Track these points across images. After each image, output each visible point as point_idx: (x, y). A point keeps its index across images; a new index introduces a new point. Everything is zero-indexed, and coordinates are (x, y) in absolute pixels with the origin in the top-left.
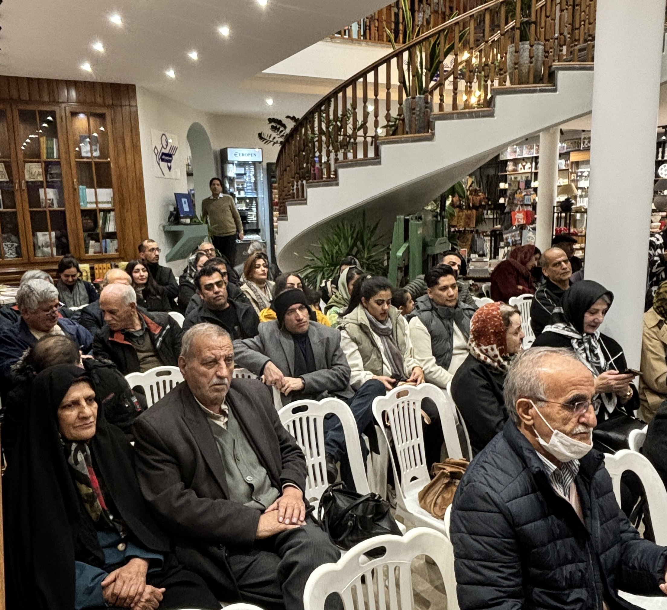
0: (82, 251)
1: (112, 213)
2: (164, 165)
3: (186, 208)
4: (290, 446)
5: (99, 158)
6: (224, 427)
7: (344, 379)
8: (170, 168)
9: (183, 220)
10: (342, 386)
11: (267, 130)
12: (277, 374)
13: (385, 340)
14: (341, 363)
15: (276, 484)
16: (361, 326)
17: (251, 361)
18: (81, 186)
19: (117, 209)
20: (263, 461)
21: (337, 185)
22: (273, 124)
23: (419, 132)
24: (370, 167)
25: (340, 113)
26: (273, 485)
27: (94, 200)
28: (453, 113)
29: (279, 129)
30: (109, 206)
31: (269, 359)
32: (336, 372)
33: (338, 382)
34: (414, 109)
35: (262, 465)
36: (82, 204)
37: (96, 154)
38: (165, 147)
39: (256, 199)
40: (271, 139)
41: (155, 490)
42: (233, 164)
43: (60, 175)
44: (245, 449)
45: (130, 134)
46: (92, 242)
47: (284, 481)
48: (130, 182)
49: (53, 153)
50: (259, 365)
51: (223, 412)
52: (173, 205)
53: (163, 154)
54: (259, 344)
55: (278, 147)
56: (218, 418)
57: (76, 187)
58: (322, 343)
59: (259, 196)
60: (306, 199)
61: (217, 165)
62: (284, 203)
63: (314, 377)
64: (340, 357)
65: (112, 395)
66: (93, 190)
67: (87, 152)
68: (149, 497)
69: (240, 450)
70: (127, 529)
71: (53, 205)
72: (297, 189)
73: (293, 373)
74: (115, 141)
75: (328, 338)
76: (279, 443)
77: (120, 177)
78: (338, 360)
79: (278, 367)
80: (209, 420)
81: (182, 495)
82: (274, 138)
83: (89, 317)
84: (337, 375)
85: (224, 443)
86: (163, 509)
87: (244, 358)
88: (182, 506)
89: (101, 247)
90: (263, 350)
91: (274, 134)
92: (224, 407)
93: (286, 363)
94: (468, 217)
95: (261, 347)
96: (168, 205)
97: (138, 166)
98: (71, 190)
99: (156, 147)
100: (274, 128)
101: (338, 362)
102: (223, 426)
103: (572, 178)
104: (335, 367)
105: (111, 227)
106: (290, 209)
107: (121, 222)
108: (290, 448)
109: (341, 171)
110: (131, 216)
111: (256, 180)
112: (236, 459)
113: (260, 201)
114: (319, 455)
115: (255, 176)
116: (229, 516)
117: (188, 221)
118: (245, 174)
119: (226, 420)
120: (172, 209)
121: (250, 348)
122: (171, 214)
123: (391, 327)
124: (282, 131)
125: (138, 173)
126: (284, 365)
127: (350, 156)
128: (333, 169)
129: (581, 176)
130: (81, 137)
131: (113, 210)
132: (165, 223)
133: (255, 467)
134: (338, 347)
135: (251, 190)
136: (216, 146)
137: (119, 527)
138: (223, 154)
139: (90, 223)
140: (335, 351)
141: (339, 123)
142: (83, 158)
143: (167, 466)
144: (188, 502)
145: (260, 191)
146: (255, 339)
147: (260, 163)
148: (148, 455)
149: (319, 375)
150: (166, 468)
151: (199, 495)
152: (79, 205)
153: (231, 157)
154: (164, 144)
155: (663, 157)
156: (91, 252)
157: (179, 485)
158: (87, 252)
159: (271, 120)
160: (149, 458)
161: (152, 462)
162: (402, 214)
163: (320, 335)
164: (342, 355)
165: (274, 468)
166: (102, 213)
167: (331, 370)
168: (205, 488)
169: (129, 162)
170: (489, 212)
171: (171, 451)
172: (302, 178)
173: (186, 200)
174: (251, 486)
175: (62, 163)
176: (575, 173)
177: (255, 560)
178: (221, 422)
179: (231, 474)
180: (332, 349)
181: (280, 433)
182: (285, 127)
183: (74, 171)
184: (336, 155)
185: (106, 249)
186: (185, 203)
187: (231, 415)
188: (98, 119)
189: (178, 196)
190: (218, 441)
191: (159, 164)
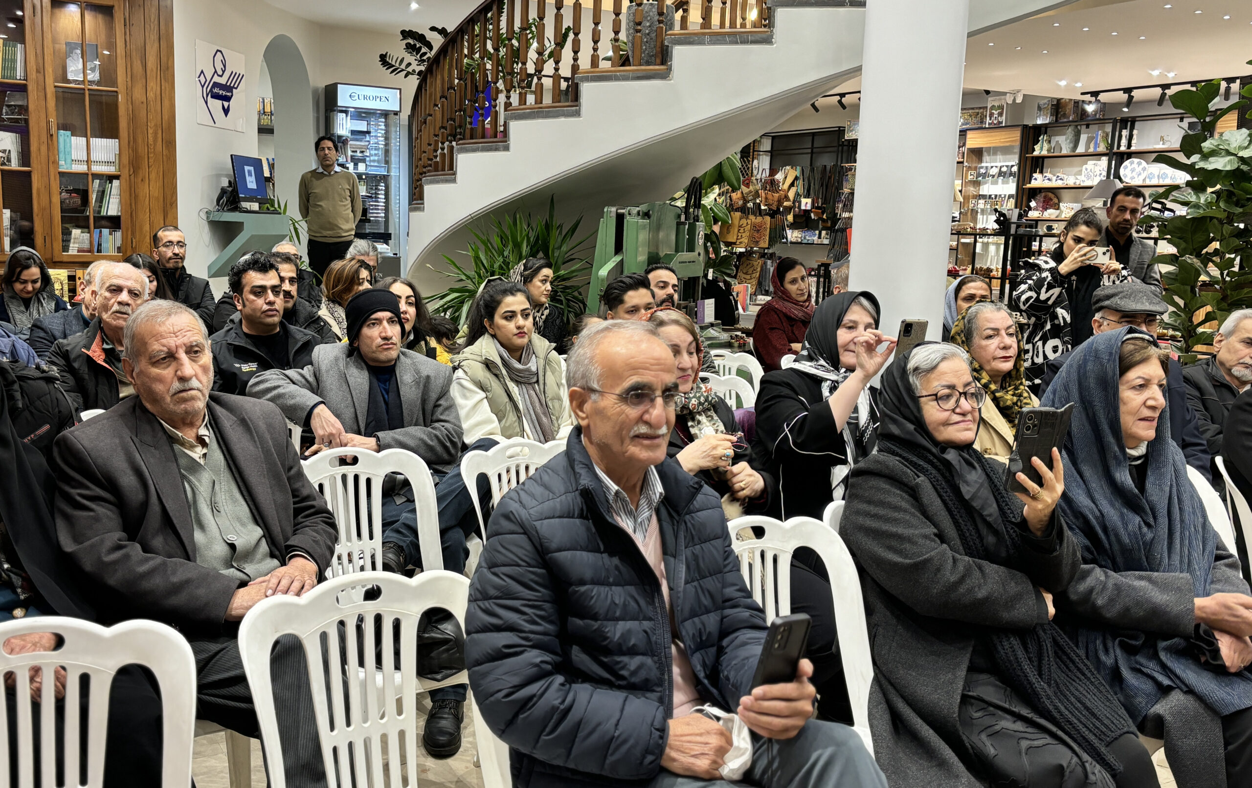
0: (58, 245)
1: (116, 183)
2: (215, 105)
3: (251, 183)
4: (313, 507)
5: (98, 83)
6: (202, 462)
7: (448, 444)
8: (226, 111)
9: (245, 205)
10: (446, 456)
11: (398, 51)
12: (333, 425)
13: (525, 390)
14: (447, 418)
15: (277, 553)
16: (488, 365)
17: (292, 402)
18: (62, 132)
19: (125, 174)
20: (258, 516)
21: (507, 148)
22: (411, 41)
23: (648, 63)
24: (562, 119)
25: (517, 24)
26: (272, 556)
27: (85, 159)
28: (704, 34)
29: (420, 48)
30: (111, 170)
31: (321, 400)
32: (438, 433)
33: (439, 449)
34: (639, 24)
35: (258, 524)
36: (62, 162)
37: (93, 76)
38: (220, 73)
39: (385, 178)
40: (403, 66)
41: (77, 538)
42: (346, 112)
43: (24, 109)
44: (232, 497)
45: (156, 45)
46: (76, 232)
47: (290, 548)
48: (150, 131)
49: (15, 69)
50: (302, 409)
51: (201, 441)
52: (227, 176)
53: (216, 85)
54: (311, 379)
55: (413, 82)
56: (191, 447)
57: (53, 130)
58: (418, 383)
59: (393, 173)
60: (455, 174)
61: (318, 111)
62: (421, 180)
63: (397, 436)
64: (448, 408)
65: (46, 427)
66: (83, 140)
67: (76, 72)
68: (68, 545)
69: (222, 498)
70: (29, 584)
71: (9, 160)
72: (443, 155)
73: (363, 430)
74: (128, 56)
75: (428, 377)
76: (292, 500)
77: (133, 119)
78: (441, 414)
79: (338, 416)
80: (177, 447)
81: (119, 547)
82: (409, 64)
83: (42, 334)
84: (437, 437)
85: (197, 483)
86: (88, 565)
87: (280, 396)
88: (115, 563)
89: (91, 243)
90: (316, 387)
91: (410, 58)
92: (203, 431)
93: (353, 410)
94: (757, 229)
95: (314, 384)
96: (218, 176)
97: (166, 103)
98: (44, 138)
99: (202, 72)
100: (410, 48)
101: (442, 417)
102: (198, 460)
103: (970, 178)
104: (437, 425)
105: (112, 208)
106: (430, 190)
107: (131, 198)
108: (312, 510)
109: (514, 126)
110: (150, 189)
111: (386, 145)
112: (214, 508)
113: (393, 183)
114: (371, 538)
115: (387, 138)
116: (188, 582)
117: (255, 206)
118: (368, 132)
119: (205, 451)
120: (225, 183)
121: (294, 383)
122: (223, 191)
123: (534, 369)
124: (425, 54)
125: (165, 117)
126: (348, 414)
127: (531, 99)
128: (501, 121)
129: (984, 175)
130: (67, 44)
131: (117, 177)
132: (211, 205)
133: (243, 525)
134: (444, 393)
135: (378, 161)
136: (319, 81)
137: (17, 580)
138: (331, 93)
139: (77, 200)
140: (439, 399)
141: (515, 42)
142: (69, 82)
143: (103, 507)
144: (127, 557)
145: (393, 166)
146: (307, 371)
147: (396, 113)
148: (74, 487)
149: (406, 434)
150: (101, 510)
151: (146, 549)
152: (56, 163)
153: (343, 99)
154: (219, 67)
155: (1129, 146)
156: (73, 250)
157: (116, 535)
158: (66, 248)
159: (406, 34)
160: (74, 492)
161: (79, 498)
162: (613, 205)
163: (418, 372)
164: (451, 407)
165: (276, 529)
166: (97, 182)
167: (429, 429)
168: (158, 542)
169: (151, 95)
170: (824, 233)
171: (110, 483)
172: (454, 136)
173: (252, 168)
174: (232, 546)
175: (30, 88)
176: (975, 169)
177: (223, 649)
178: (197, 453)
179: (202, 527)
180: (433, 396)
181: (297, 485)
182: (430, 47)
183: (52, 103)
184: (508, 97)
185: (100, 245)
186: (250, 175)
187: (214, 445)
188: (100, 17)
189: (238, 162)
190: (189, 482)
191: (206, 103)
